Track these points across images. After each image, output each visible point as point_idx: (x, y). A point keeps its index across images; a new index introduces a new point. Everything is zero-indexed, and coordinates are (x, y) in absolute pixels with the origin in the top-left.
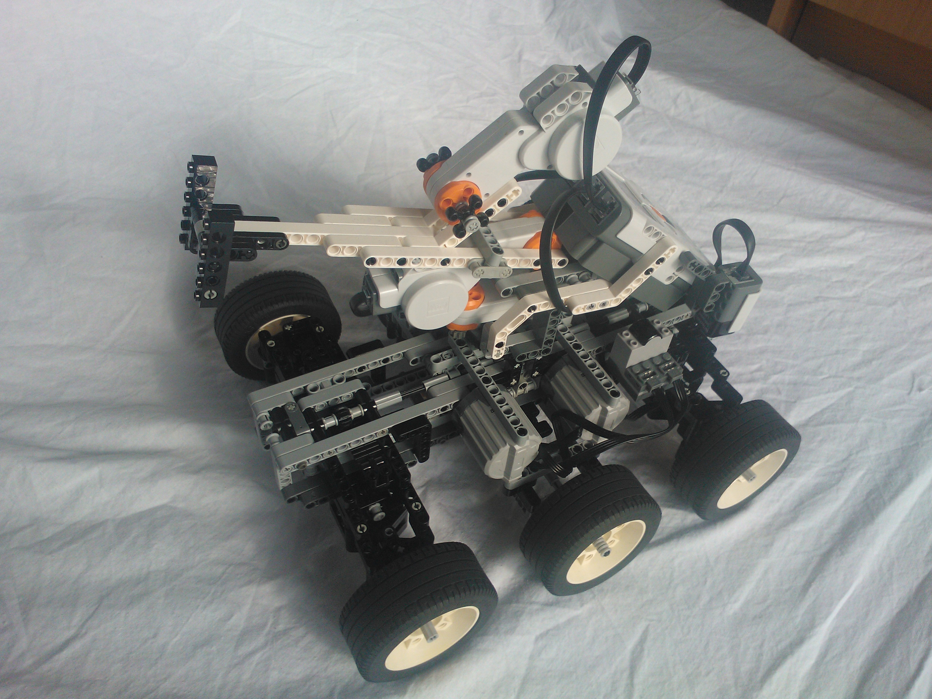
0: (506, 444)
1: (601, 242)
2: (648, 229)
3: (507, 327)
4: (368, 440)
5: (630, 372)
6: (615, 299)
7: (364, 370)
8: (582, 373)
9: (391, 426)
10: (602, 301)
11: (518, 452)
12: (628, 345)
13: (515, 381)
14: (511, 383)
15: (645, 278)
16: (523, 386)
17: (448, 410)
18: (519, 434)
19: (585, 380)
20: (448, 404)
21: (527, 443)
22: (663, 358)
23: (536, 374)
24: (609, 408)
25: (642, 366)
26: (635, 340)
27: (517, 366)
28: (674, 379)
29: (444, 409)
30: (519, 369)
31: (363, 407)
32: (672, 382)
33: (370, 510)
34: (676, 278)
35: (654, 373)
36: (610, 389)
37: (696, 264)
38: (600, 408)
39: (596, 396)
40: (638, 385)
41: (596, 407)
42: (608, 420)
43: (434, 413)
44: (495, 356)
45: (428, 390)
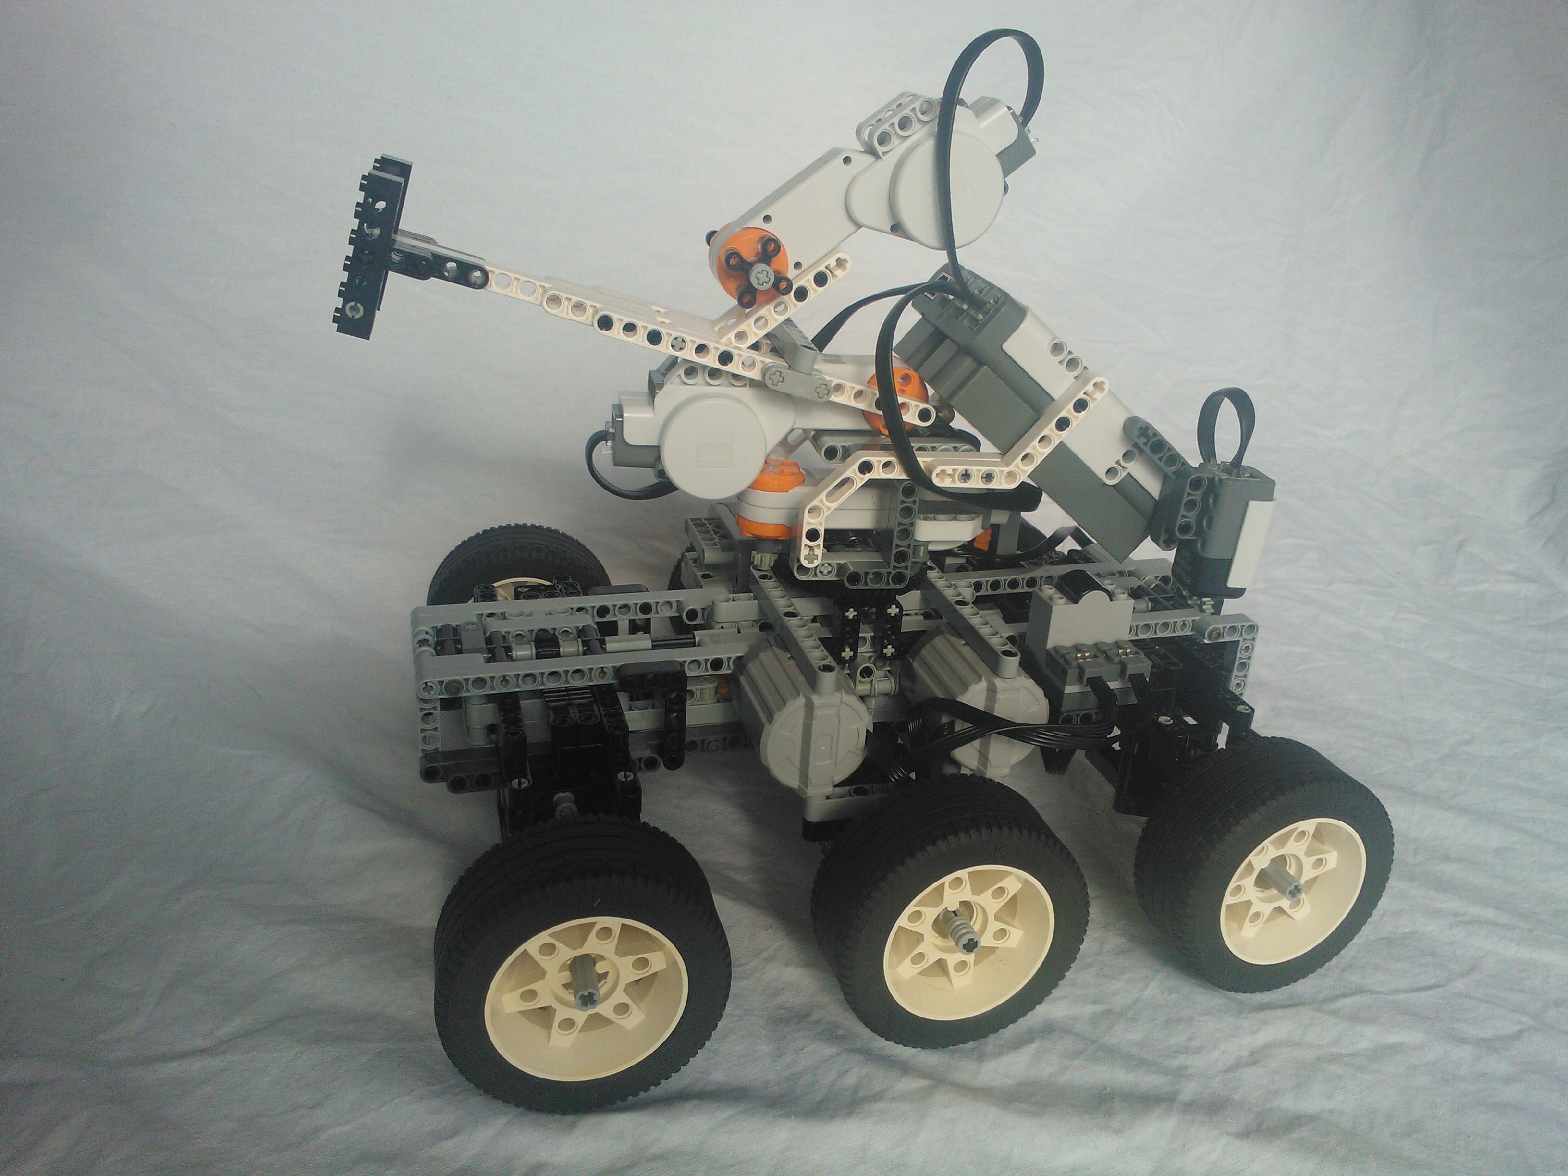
0: (799, 695)
1: (980, 363)
2: (1057, 348)
3: (823, 496)
4: (577, 682)
5: (1053, 654)
6: (1007, 470)
7: (608, 616)
8: (964, 642)
9: (618, 664)
10: (984, 469)
11: (818, 713)
12: (1049, 601)
13: (851, 651)
14: (843, 654)
15: (1058, 438)
16: (867, 672)
17: (724, 671)
18: (822, 670)
19: (967, 651)
20: (724, 656)
21: (836, 698)
22: (1118, 645)
23: (889, 650)
24: (998, 682)
25: (1077, 648)
26: (1061, 596)
27: (851, 614)
28: (1131, 669)
29: (717, 664)
30: (855, 622)
31: (585, 643)
32: (1127, 676)
33: (554, 799)
34: (1124, 474)
35: (1095, 656)
36: (1002, 648)
37: (1150, 433)
38: (983, 684)
39: (980, 666)
40: (1065, 672)
41: (977, 682)
42: (1000, 711)
43: (699, 668)
44: (805, 559)
45: (699, 642)
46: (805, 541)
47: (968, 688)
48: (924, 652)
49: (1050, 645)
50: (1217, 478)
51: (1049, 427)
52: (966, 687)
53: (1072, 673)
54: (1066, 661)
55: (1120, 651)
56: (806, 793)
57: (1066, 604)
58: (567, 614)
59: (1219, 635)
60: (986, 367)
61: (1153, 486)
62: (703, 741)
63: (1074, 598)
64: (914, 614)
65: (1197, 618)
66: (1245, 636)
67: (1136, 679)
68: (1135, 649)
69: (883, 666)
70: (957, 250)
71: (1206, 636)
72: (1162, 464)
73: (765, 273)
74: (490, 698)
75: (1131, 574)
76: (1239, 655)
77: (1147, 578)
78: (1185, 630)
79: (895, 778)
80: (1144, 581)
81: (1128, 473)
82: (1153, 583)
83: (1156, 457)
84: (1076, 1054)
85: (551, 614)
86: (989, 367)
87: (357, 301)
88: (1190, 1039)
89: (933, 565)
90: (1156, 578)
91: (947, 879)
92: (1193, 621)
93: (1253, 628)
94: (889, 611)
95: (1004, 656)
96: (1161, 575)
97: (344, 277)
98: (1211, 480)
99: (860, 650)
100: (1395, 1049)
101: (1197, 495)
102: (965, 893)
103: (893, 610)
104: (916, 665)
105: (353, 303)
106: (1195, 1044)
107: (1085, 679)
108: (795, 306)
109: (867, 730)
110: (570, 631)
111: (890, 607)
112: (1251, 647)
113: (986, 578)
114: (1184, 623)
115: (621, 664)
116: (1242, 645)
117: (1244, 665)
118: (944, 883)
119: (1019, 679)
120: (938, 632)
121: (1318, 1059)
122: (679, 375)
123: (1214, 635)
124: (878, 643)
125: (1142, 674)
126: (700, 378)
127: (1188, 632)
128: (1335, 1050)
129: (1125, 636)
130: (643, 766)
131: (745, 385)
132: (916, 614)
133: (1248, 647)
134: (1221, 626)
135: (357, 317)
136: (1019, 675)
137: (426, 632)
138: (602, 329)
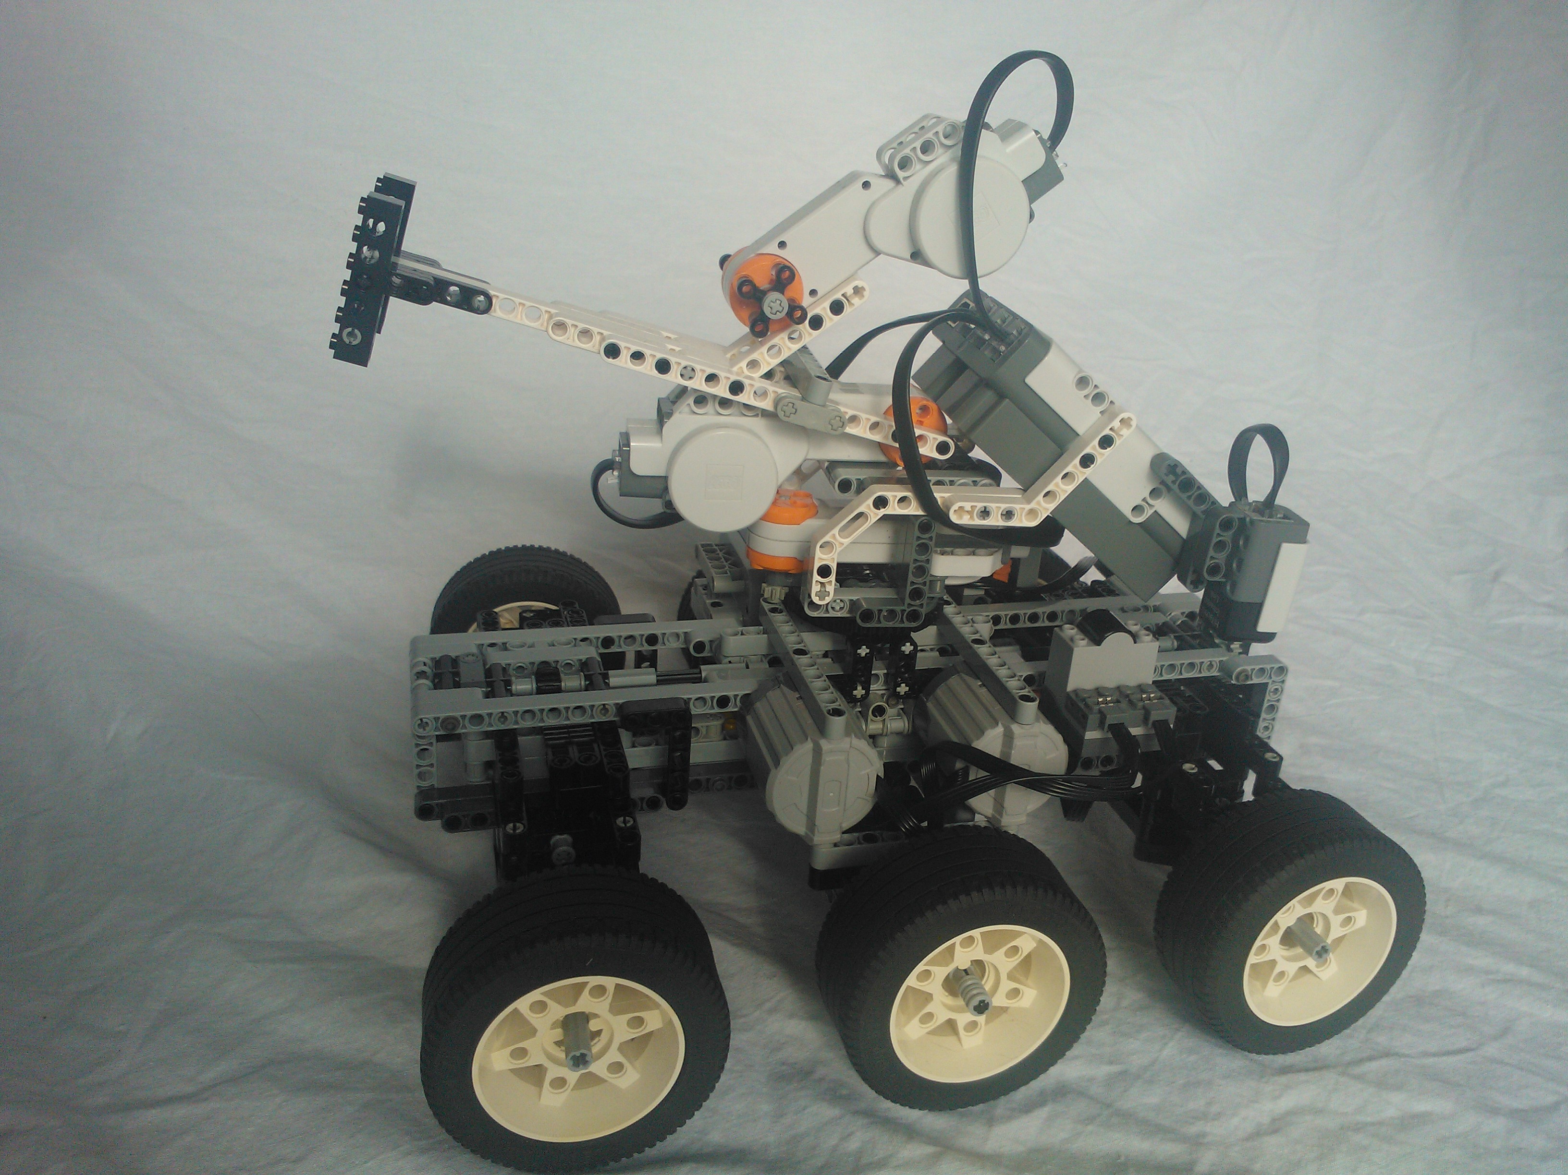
0: (807, 739)
1: (1001, 396)
2: (1083, 382)
3: (836, 531)
4: (577, 719)
5: (1073, 696)
6: (1028, 507)
7: (612, 647)
8: (980, 683)
9: (621, 701)
10: (1004, 506)
11: (827, 758)
12: (1070, 643)
13: (863, 689)
14: (855, 692)
15: (1081, 474)
16: (880, 711)
17: (731, 708)
18: (831, 715)
19: (983, 692)
20: (730, 694)
21: (845, 743)
22: (1141, 688)
23: (903, 689)
24: (1015, 727)
25: (1099, 692)
26: (1082, 637)
27: (863, 651)
28: (1155, 716)
29: (723, 701)
30: (868, 659)
31: (587, 677)
32: (1151, 722)
33: (552, 842)
34: (1151, 512)
35: (1118, 701)
36: (1020, 693)
37: (1179, 471)
38: (1000, 729)
39: (997, 709)
40: (1085, 717)
41: (993, 727)
42: (1016, 759)
43: (705, 706)
44: (816, 596)
45: (705, 677)
46: (816, 577)
47: (983, 733)
48: (939, 692)
49: (1070, 688)
50: (1248, 519)
51: (1073, 463)
52: (982, 732)
53: (1093, 719)
54: (1086, 705)
55: (1144, 696)
56: (812, 840)
57: (1088, 645)
58: (569, 646)
59: (1248, 677)
60: (1007, 400)
61: (1180, 524)
62: (708, 780)
63: (1097, 641)
64: (929, 650)
65: (1224, 659)
66: (1274, 678)
67: (1160, 726)
68: (1159, 694)
69: (897, 703)
70: (979, 279)
71: (1233, 678)
72: (1191, 503)
73: (778, 302)
74: (487, 735)
75: (1156, 609)
76: (1267, 697)
77: (1173, 614)
78: (1211, 671)
79: (905, 828)
80: (1170, 616)
81: (1155, 511)
82: (1179, 619)
83: (1184, 496)
84: (1091, 1120)
85: (554, 645)
86: (1011, 400)
87: (354, 326)
88: (1209, 1104)
89: (950, 599)
90: (1183, 613)
91: (958, 939)
92: (1220, 662)
93: (1282, 670)
94: (903, 648)
95: (1022, 702)
96: (1187, 611)
97: (342, 302)
98: (1242, 520)
99: (872, 687)
100: (1422, 1119)
101: (1227, 536)
102: (977, 952)
103: (907, 648)
104: (929, 705)
105: (350, 329)
106: (1214, 1109)
107: (1106, 726)
108: (810, 334)
109: (877, 775)
110: (573, 664)
111: (904, 645)
112: (1280, 689)
113: (1006, 611)
114: (1211, 663)
115: (623, 701)
116: (1271, 687)
117: (1272, 708)
118: (955, 943)
119: (1037, 724)
120: (954, 671)
121: (1342, 1128)
122: (689, 405)
123: (1242, 677)
124: (891, 682)
125: (1167, 720)
126: (710, 408)
127: (1215, 673)
128: (1360, 1118)
129: (1148, 677)
130: (645, 806)
131: (757, 415)
132: (932, 650)
133: (1277, 689)
134: (1249, 668)
135: (354, 343)
136: (1037, 720)
137: (424, 663)
138: (609, 358)
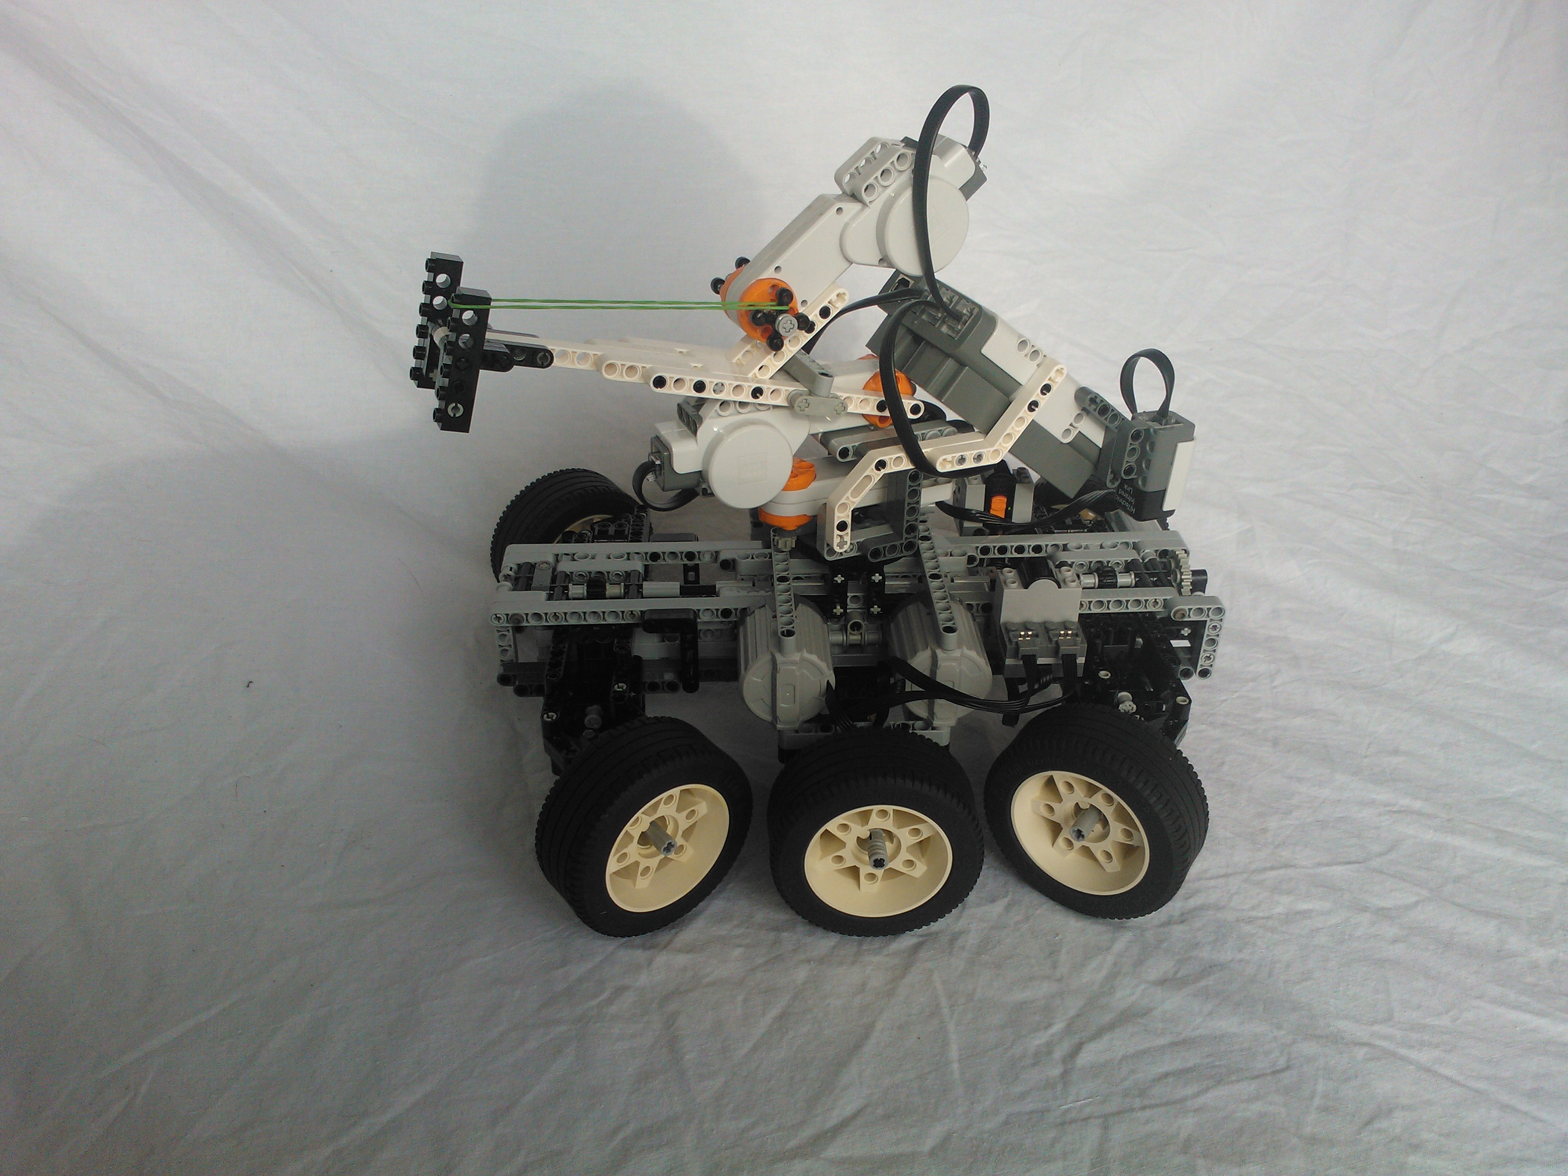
1: (962, 364)
2: (1023, 343)
3: (849, 494)
6: (992, 449)
10: (975, 452)
13: (841, 608)
15: (1030, 417)
23: (875, 609)
27: (839, 579)
30: (844, 585)
34: (1076, 432)
37: (1098, 401)
44: (837, 546)
51: (1022, 408)
60: (967, 368)
61: (1097, 438)
69: (871, 621)
72: (1107, 423)
81: (1080, 432)
83: (1103, 418)
86: (971, 367)
87: (457, 402)
98: (1147, 431)
101: (1136, 445)
103: (877, 578)
105: (454, 404)
122: (716, 410)
124: (867, 602)
131: (769, 409)
135: (457, 415)
138: (657, 388)
